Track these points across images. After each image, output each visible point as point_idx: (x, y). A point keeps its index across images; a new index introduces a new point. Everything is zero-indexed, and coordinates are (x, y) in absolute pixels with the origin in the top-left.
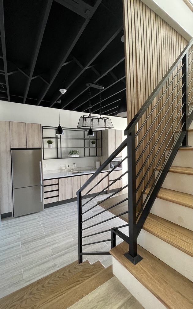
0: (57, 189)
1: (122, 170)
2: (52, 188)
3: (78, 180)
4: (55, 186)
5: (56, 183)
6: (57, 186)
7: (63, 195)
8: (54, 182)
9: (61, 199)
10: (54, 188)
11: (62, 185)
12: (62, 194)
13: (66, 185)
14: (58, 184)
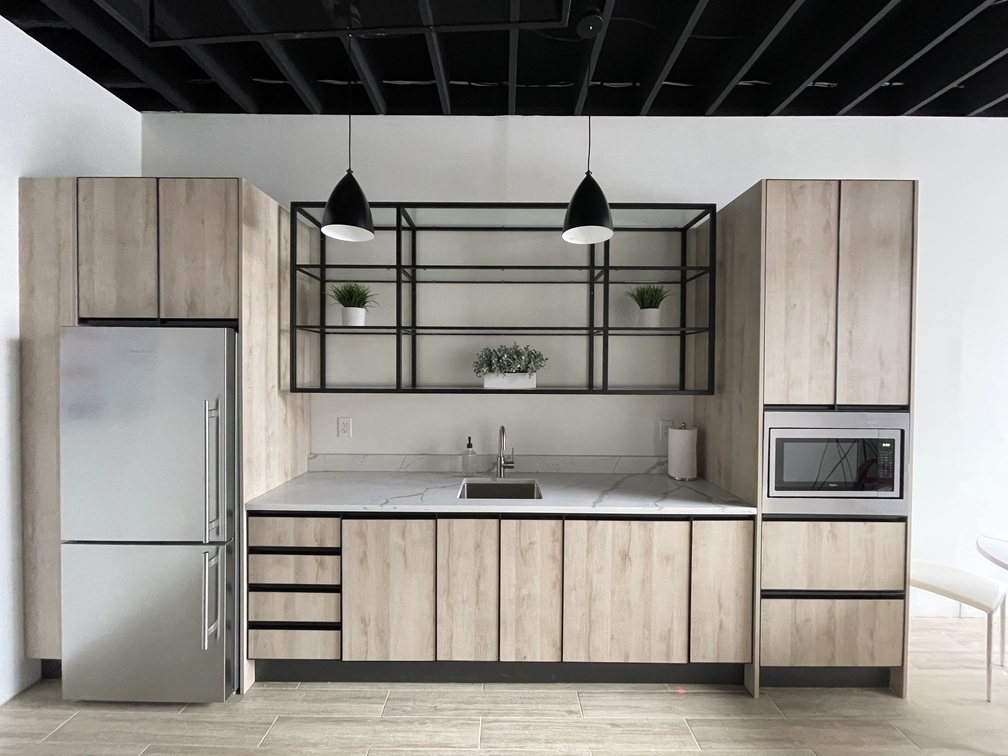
0: (330, 579)
1: (903, 519)
2: (299, 571)
3: (478, 547)
4: (321, 565)
5: (323, 540)
6: (330, 560)
7: (372, 629)
8: (311, 533)
9: (357, 648)
10: (313, 570)
11: (363, 560)
12: (365, 623)
13: (388, 565)
14: (336, 551)
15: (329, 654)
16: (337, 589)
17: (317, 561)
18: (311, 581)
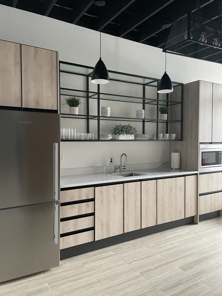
0: (90, 211)
2: (79, 210)
4: (87, 206)
5: (88, 196)
6: (91, 203)
7: (105, 227)
8: (85, 194)
9: (100, 235)
10: (85, 208)
11: (102, 201)
12: (102, 225)
13: (110, 202)
14: (93, 200)
15: (90, 240)
16: (93, 214)
17: (86, 205)
18: (84, 213)
